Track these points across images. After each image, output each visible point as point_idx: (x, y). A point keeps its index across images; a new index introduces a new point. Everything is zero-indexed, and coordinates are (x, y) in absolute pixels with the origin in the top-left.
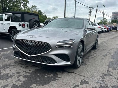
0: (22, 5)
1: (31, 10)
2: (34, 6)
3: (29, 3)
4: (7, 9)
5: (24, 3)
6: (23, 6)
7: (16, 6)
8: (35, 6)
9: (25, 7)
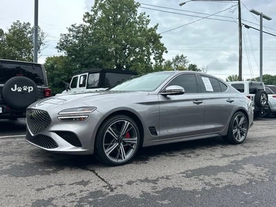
0: (152, 57)
1: (173, 65)
2: (180, 56)
3: (167, 52)
4: (125, 67)
5: (157, 53)
6: (154, 58)
7: (141, 60)
8: (182, 56)
9: (158, 61)
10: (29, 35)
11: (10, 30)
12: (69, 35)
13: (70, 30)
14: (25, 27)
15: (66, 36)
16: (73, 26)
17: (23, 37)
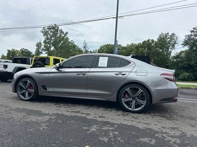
10: (168, 40)
11: (158, 39)
12: (191, 35)
13: (192, 31)
14: (166, 36)
15: (189, 36)
16: (194, 28)
17: (165, 41)
